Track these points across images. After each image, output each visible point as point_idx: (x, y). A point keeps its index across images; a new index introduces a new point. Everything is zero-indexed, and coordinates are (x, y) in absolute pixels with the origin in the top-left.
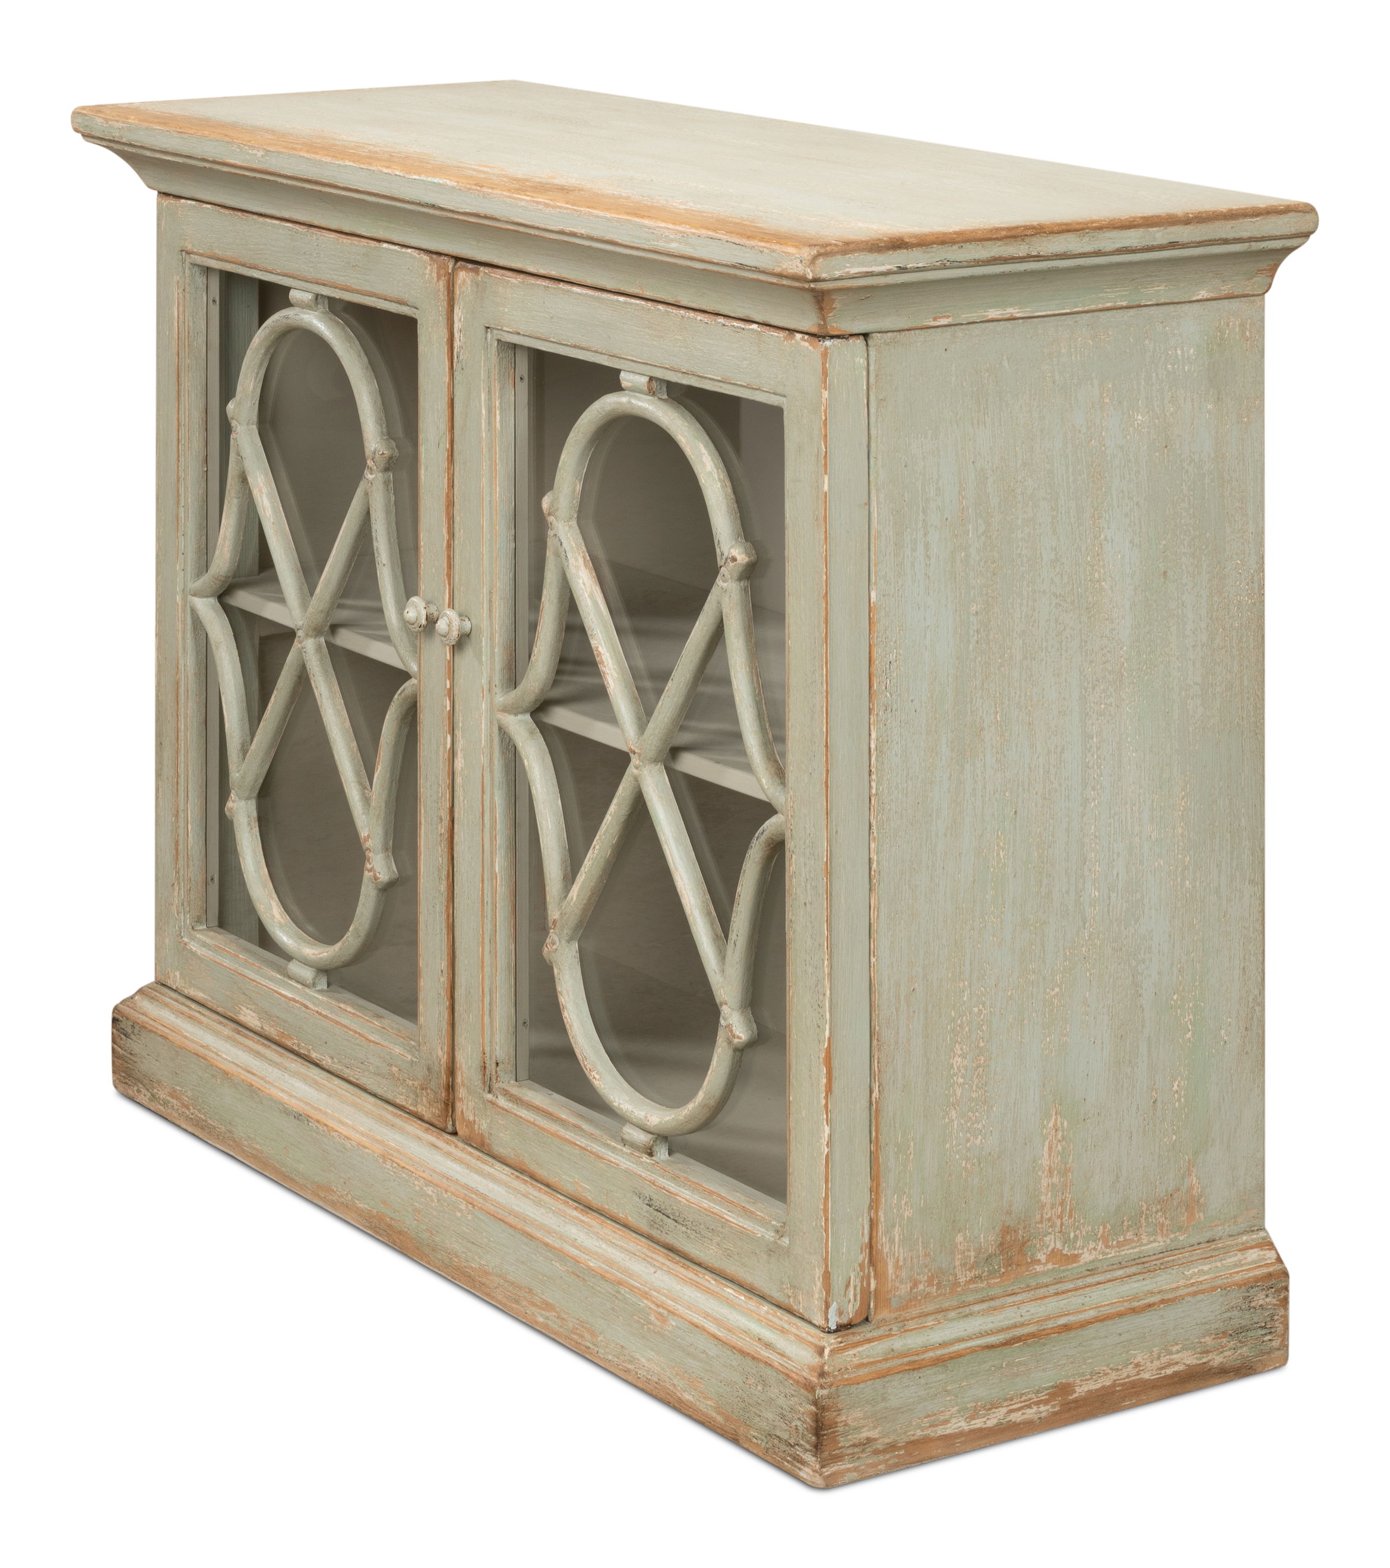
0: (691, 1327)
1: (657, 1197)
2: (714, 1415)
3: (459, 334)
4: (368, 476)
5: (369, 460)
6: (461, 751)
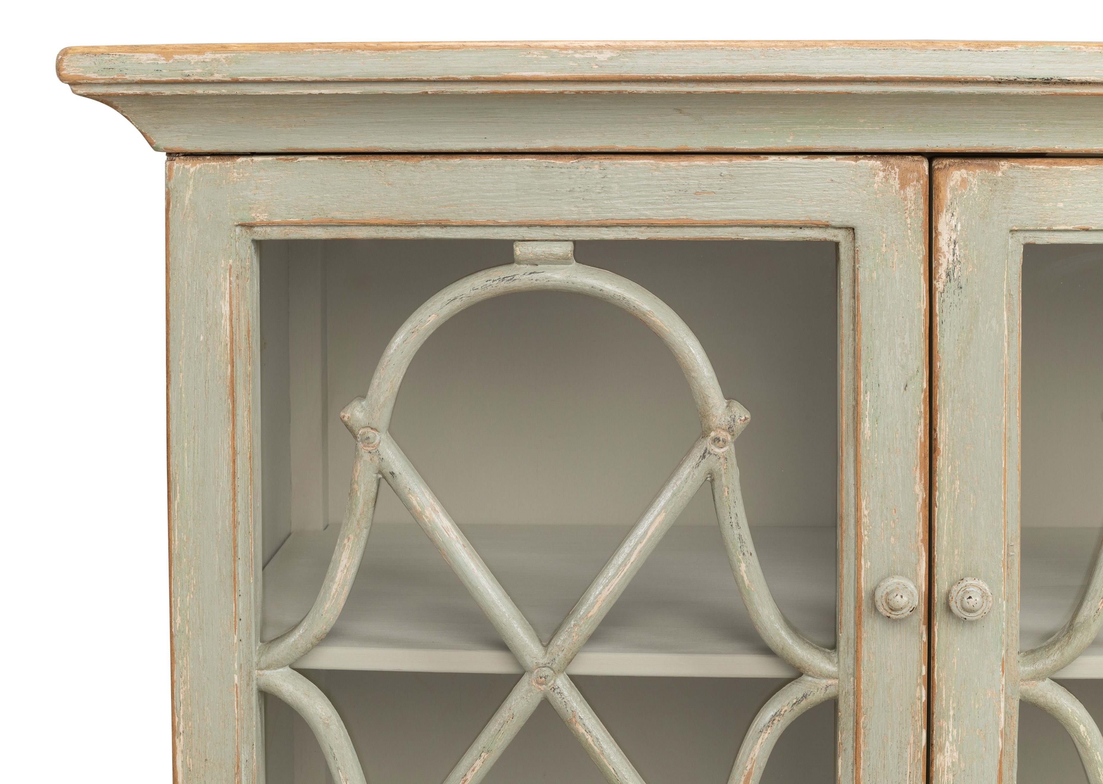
3: (952, 247)
4: (717, 450)
5: (719, 430)
6: (951, 744)
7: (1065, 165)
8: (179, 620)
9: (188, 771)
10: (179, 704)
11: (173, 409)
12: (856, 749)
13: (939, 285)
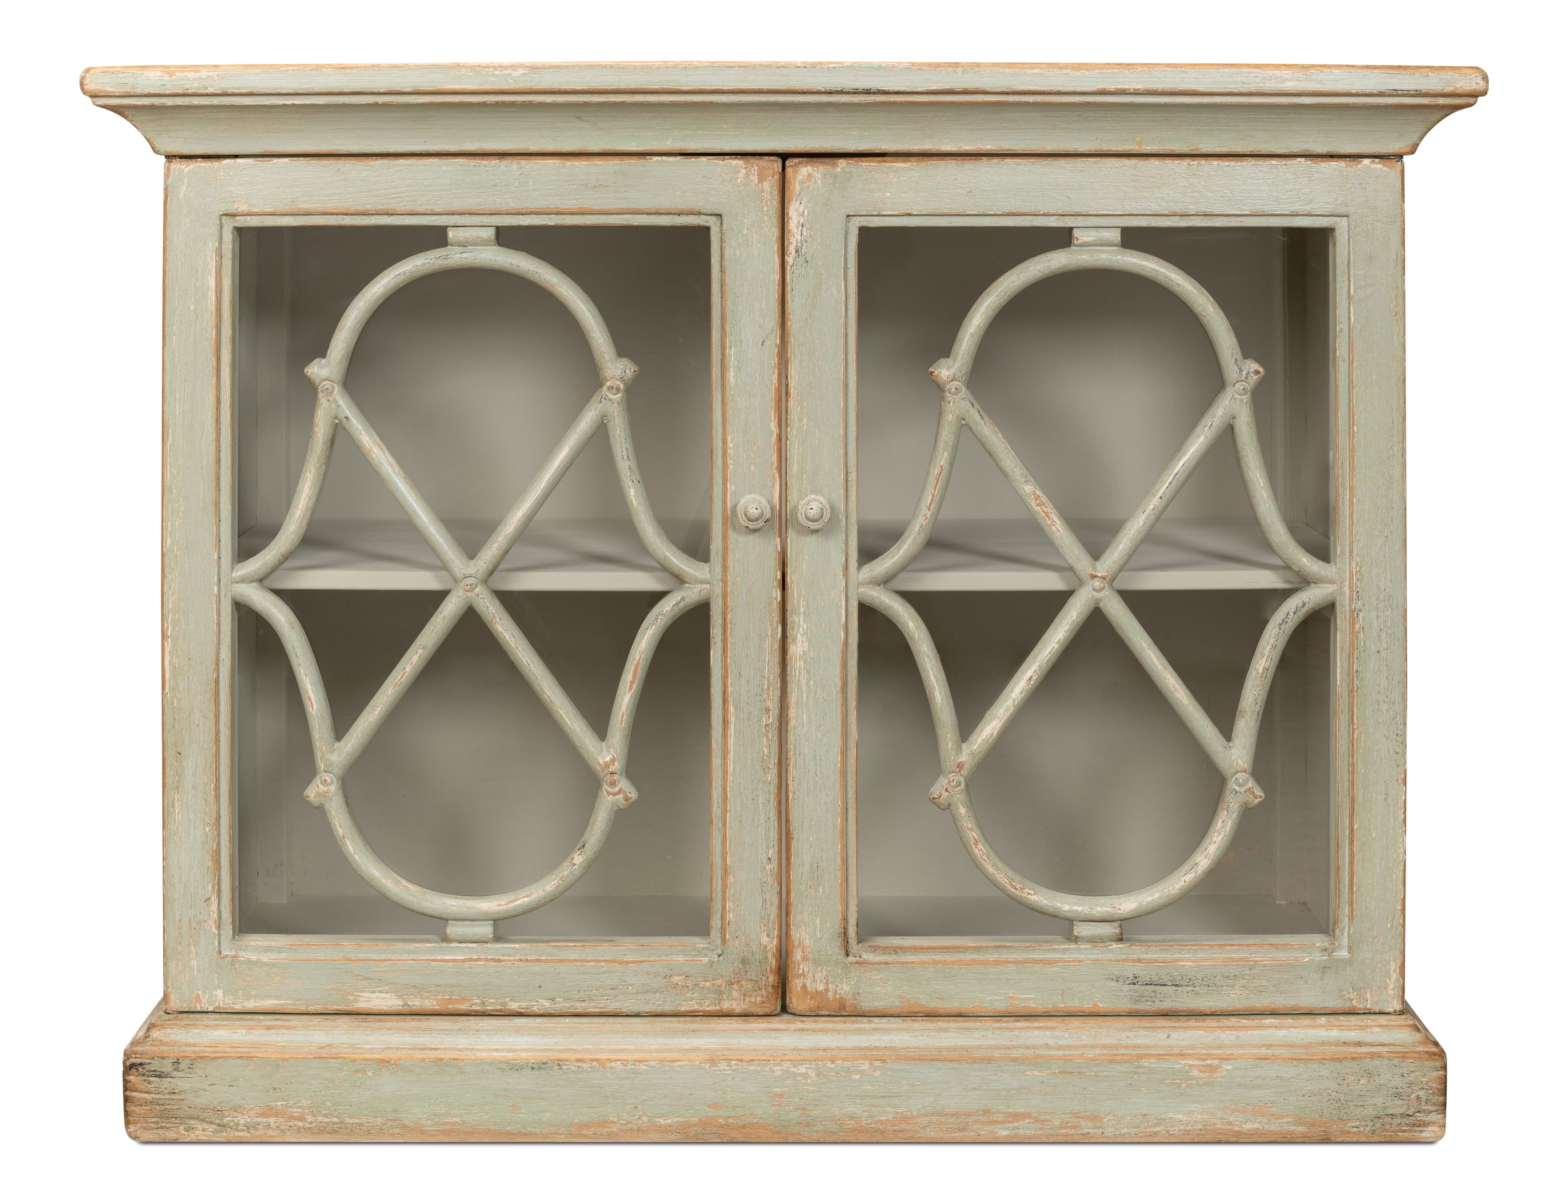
0: (1257, 1062)
1: (1145, 972)
2: (1292, 1128)
3: (800, 228)
4: (611, 396)
5: (613, 380)
6: (802, 635)
7: (892, 162)
8: (169, 541)
9: (174, 668)
10: (167, 612)
11: (168, 366)
12: (725, 641)
13: (790, 260)
